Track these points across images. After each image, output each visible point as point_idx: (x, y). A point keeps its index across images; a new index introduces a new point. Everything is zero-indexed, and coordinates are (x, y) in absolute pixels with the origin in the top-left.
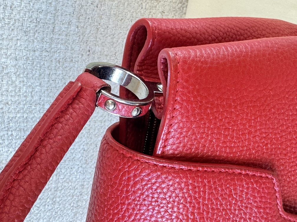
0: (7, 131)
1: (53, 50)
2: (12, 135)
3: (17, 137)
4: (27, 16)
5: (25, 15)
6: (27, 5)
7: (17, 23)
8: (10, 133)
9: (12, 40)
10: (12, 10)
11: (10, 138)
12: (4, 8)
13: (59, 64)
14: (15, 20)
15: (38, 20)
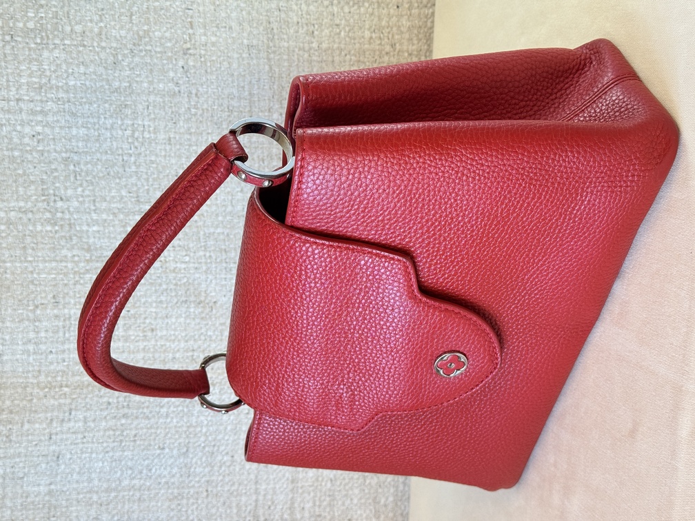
0: (204, 251)
1: (253, 145)
2: (210, 256)
3: (218, 260)
4: (216, 104)
5: (214, 102)
6: (215, 90)
7: (205, 114)
8: (208, 254)
9: (202, 134)
10: (198, 98)
11: (209, 261)
12: (188, 96)
13: (264, 163)
14: (203, 110)
15: (231, 108)
